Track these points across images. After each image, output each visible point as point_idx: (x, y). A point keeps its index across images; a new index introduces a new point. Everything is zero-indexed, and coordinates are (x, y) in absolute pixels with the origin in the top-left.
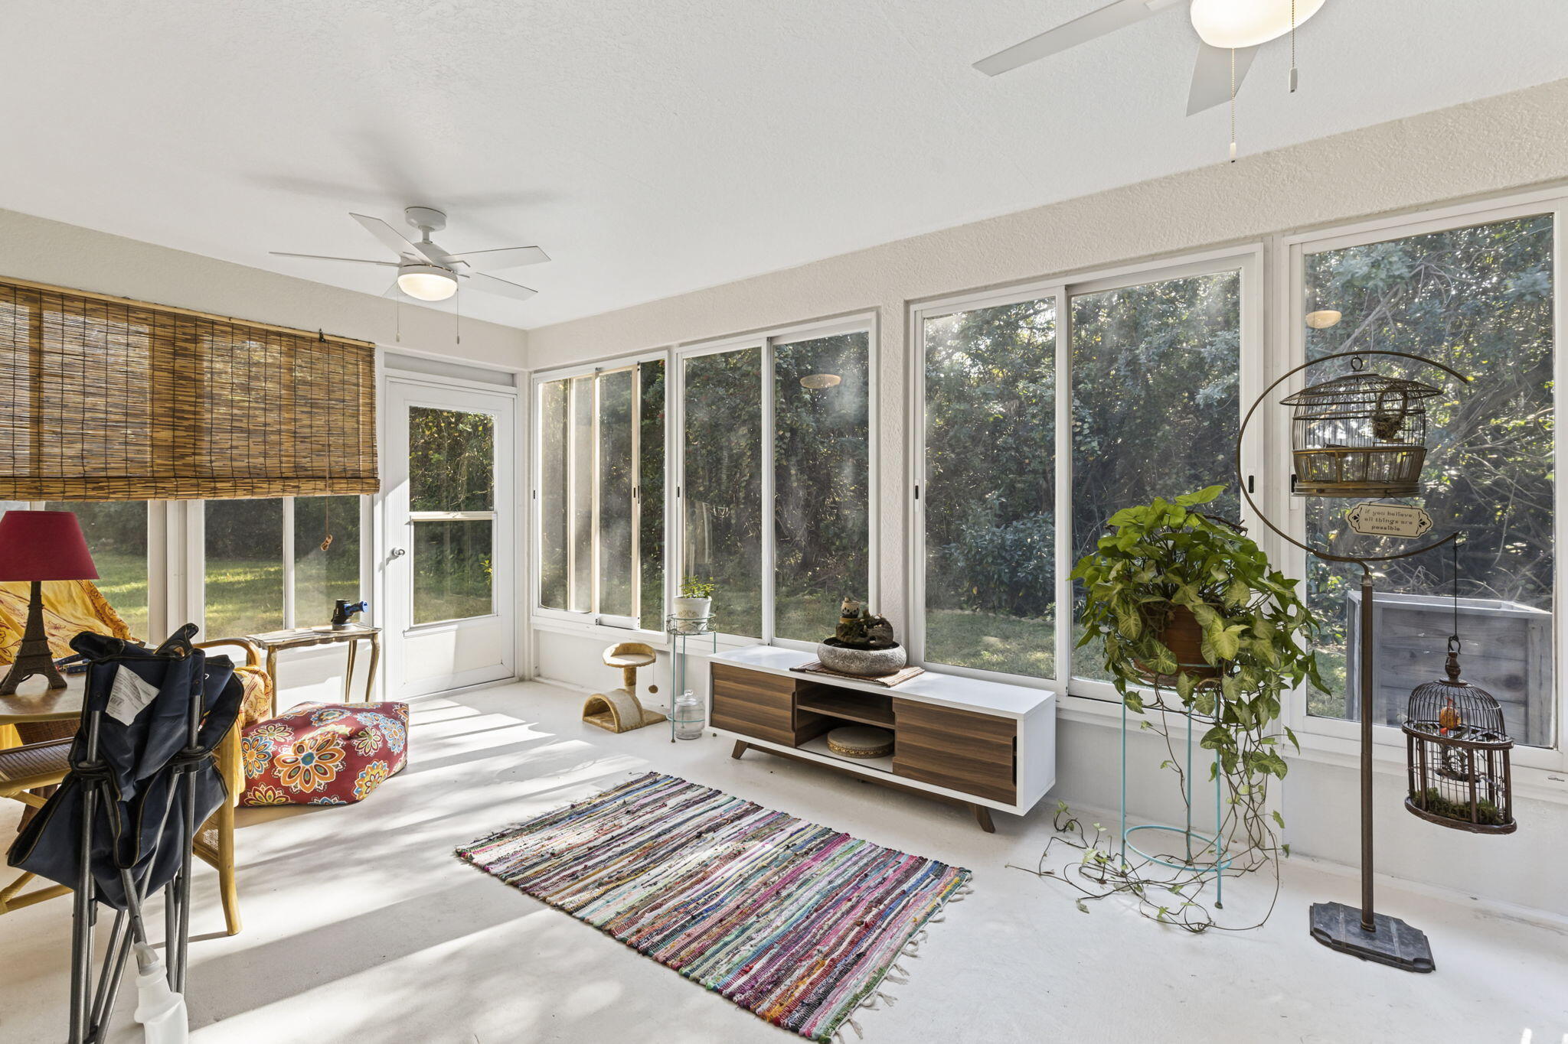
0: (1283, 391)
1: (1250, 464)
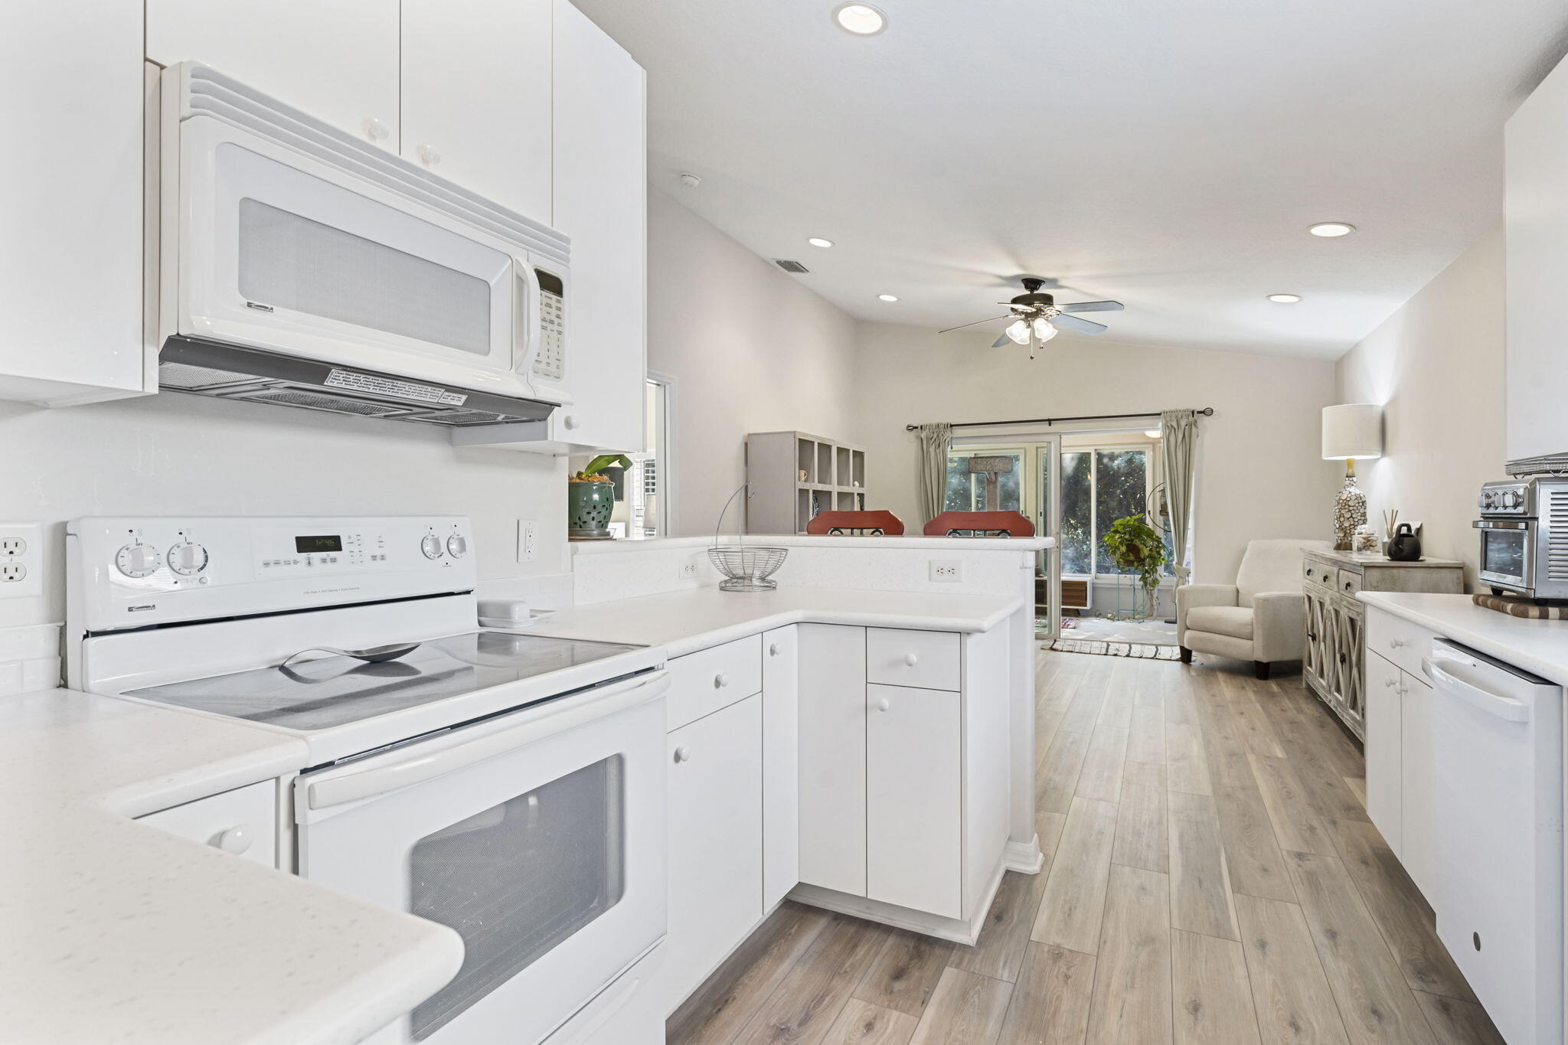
0: (1158, 489)
1: (1149, 506)
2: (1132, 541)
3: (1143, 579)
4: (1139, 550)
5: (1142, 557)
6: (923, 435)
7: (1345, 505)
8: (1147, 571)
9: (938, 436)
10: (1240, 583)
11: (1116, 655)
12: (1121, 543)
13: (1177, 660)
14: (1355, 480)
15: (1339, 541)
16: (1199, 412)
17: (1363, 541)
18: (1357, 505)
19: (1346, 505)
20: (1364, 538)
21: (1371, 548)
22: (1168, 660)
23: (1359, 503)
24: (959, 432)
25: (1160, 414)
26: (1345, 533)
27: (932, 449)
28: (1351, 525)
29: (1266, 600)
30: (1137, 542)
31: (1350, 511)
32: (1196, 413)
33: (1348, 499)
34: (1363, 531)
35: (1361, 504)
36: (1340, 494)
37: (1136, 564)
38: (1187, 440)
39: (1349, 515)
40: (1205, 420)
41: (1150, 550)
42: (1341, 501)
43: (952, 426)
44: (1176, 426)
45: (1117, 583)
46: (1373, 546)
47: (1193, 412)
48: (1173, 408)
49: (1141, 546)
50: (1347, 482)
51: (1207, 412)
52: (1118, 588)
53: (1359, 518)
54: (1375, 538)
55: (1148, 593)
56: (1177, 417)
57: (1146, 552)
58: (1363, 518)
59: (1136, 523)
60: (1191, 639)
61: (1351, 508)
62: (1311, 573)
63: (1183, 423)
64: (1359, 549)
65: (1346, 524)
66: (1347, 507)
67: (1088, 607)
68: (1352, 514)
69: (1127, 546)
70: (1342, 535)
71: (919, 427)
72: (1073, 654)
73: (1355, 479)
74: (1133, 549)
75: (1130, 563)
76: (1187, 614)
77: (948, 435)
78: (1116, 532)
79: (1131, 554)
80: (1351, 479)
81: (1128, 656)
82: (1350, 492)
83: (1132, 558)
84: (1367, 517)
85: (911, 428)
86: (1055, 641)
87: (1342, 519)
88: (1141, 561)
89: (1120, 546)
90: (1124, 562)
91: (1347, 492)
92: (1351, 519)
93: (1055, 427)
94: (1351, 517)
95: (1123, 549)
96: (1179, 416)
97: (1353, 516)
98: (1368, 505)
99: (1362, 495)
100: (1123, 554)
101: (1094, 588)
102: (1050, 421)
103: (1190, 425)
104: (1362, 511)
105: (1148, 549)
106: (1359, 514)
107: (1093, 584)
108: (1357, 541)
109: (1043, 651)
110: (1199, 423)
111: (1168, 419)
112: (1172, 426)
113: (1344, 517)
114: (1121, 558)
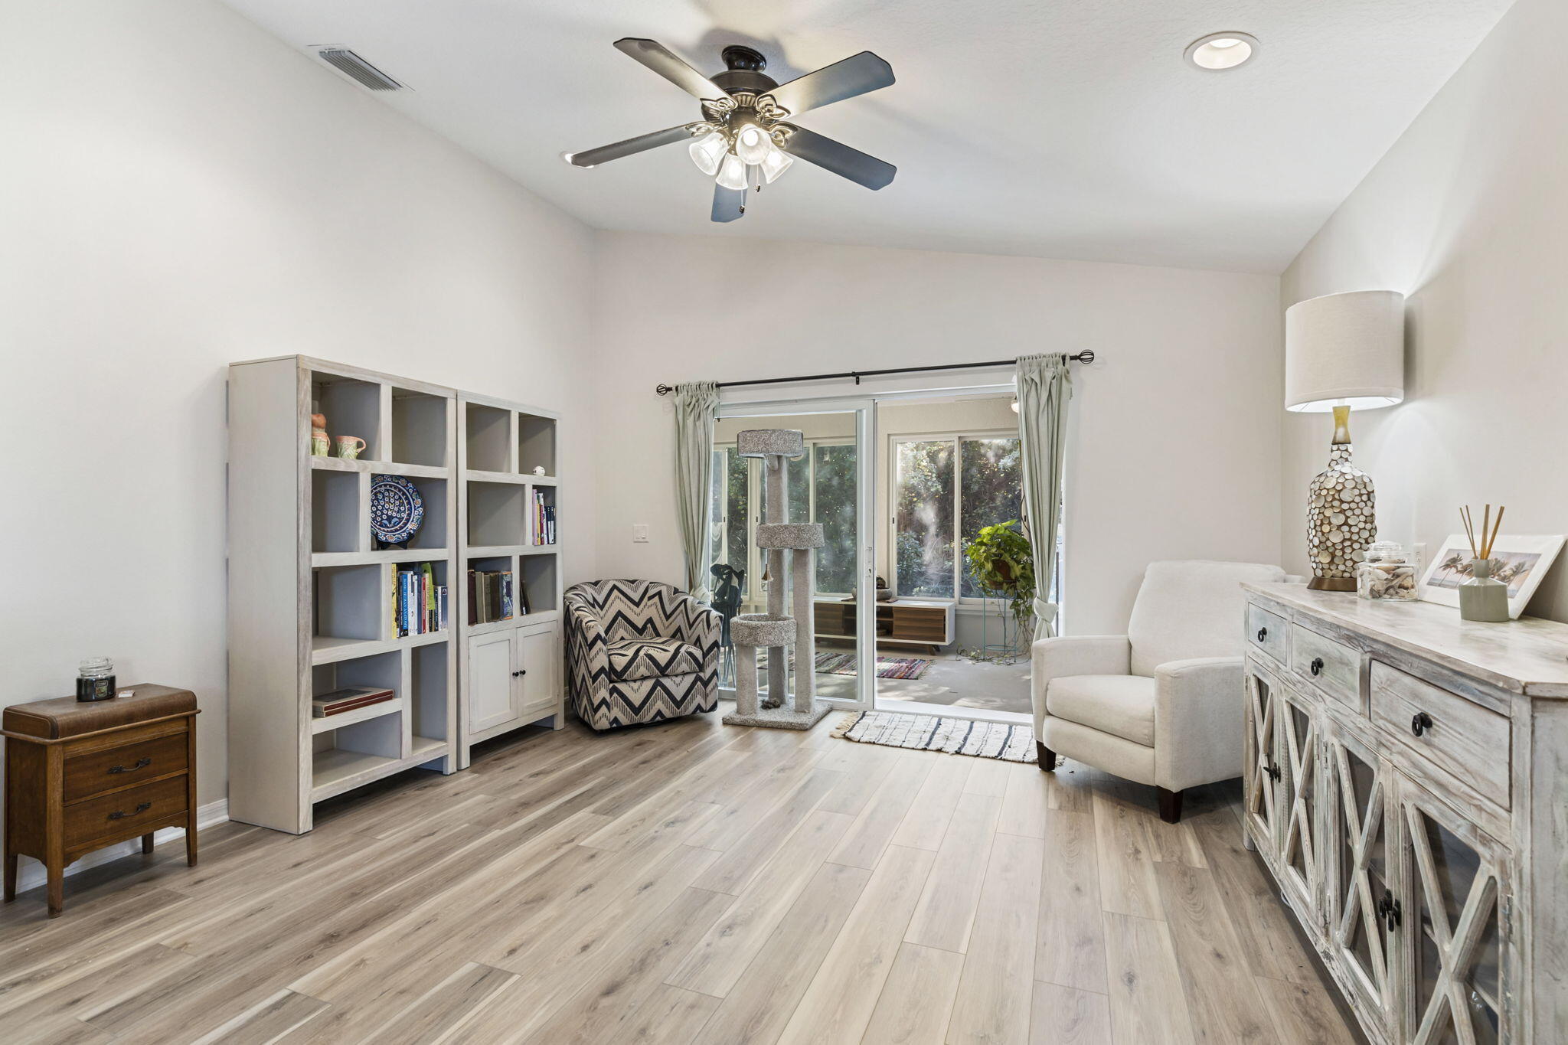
2: (1001, 555)
3: (1015, 605)
4: (1009, 567)
5: (1013, 577)
6: (678, 400)
7: (1330, 499)
8: (1019, 597)
9: (697, 401)
10: (1132, 634)
11: (939, 750)
12: (986, 559)
13: (1033, 763)
14: (1350, 450)
15: (1319, 573)
16: (1073, 358)
17: (1385, 576)
18: (1357, 499)
19: (1334, 499)
20: (1387, 571)
21: (1403, 592)
22: (1019, 762)
23: (1361, 495)
24: (731, 396)
25: (1014, 362)
26: (1333, 556)
27: (690, 421)
28: (1345, 540)
29: (1177, 677)
30: (1007, 557)
31: (1343, 511)
32: (1068, 358)
33: (1339, 487)
34: (1383, 554)
35: (1365, 498)
36: (1322, 479)
37: (1005, 586)
38: (1054, 403)
39: (1341, 519)
40: (1081, 371)
41: (1023, 568)
42: (1324, 492)
43: (718, 386)
44: (1037, 380)
45: (982, 609)
46: (1407, 588)
47: (1064, 358)
48: (1034, 353)
49: (1012, 563)
50: (1336, 455)
51: (1085, 357)
52: (983, 616)
53: (1362, 525)
54: (1410, 571)
55: (1020, 624)
56: (1040, 365)
57: (1017, 570)
58: (1369, 526)
59: (1007, 532)
60: (1054, 734)
61: (1345, 506)
62: (1266, 637)
63: (1048, 375)
64: (1375, 594)
65: (1336, 538)
66: (1336, 503)
67: (947, 643)
68: (1347, 518)
69: (993, 562)
70: (1325, 559)
71: (674, 388)
72: (875, 746)
73: (1350, 447)
74: (1000, 566)
75: (998, 585)
76: (1047, 689)
77: (713, 399)
78: (982, 544)
79: (998, 574)
80: (1342, 447)
81: (958, 753)
82: (1343, 474)
83: (1000, 578)
84: (1376, 523)
85: (664, 390)
86: (864, 715)
87: (1326, 528)
88: (1012, 582)
89: (985, 563)
90: (991, 584)
91: (1337, 475)
92: (1345, 528)
93: (867, 385)
94: (1346, 523)
95: (989, 566)
96: (1044, 364)
97: (1350, 521)
98: (1378, 499)
99: (1366, 480)
100: (989, 573)
101: (957, 616)
102: (857, 376)
103: (1059, 379)
104: (1367, 511)
105: (1021, 566)
106: (1362, 518)
107: (956, 610)
108: (1369, 575)
109: (832, 739)
110: (1072, 375)
111: (1027, 369)
112: (1032, 380)
113: (1330, 523)
114: (986, 578)
